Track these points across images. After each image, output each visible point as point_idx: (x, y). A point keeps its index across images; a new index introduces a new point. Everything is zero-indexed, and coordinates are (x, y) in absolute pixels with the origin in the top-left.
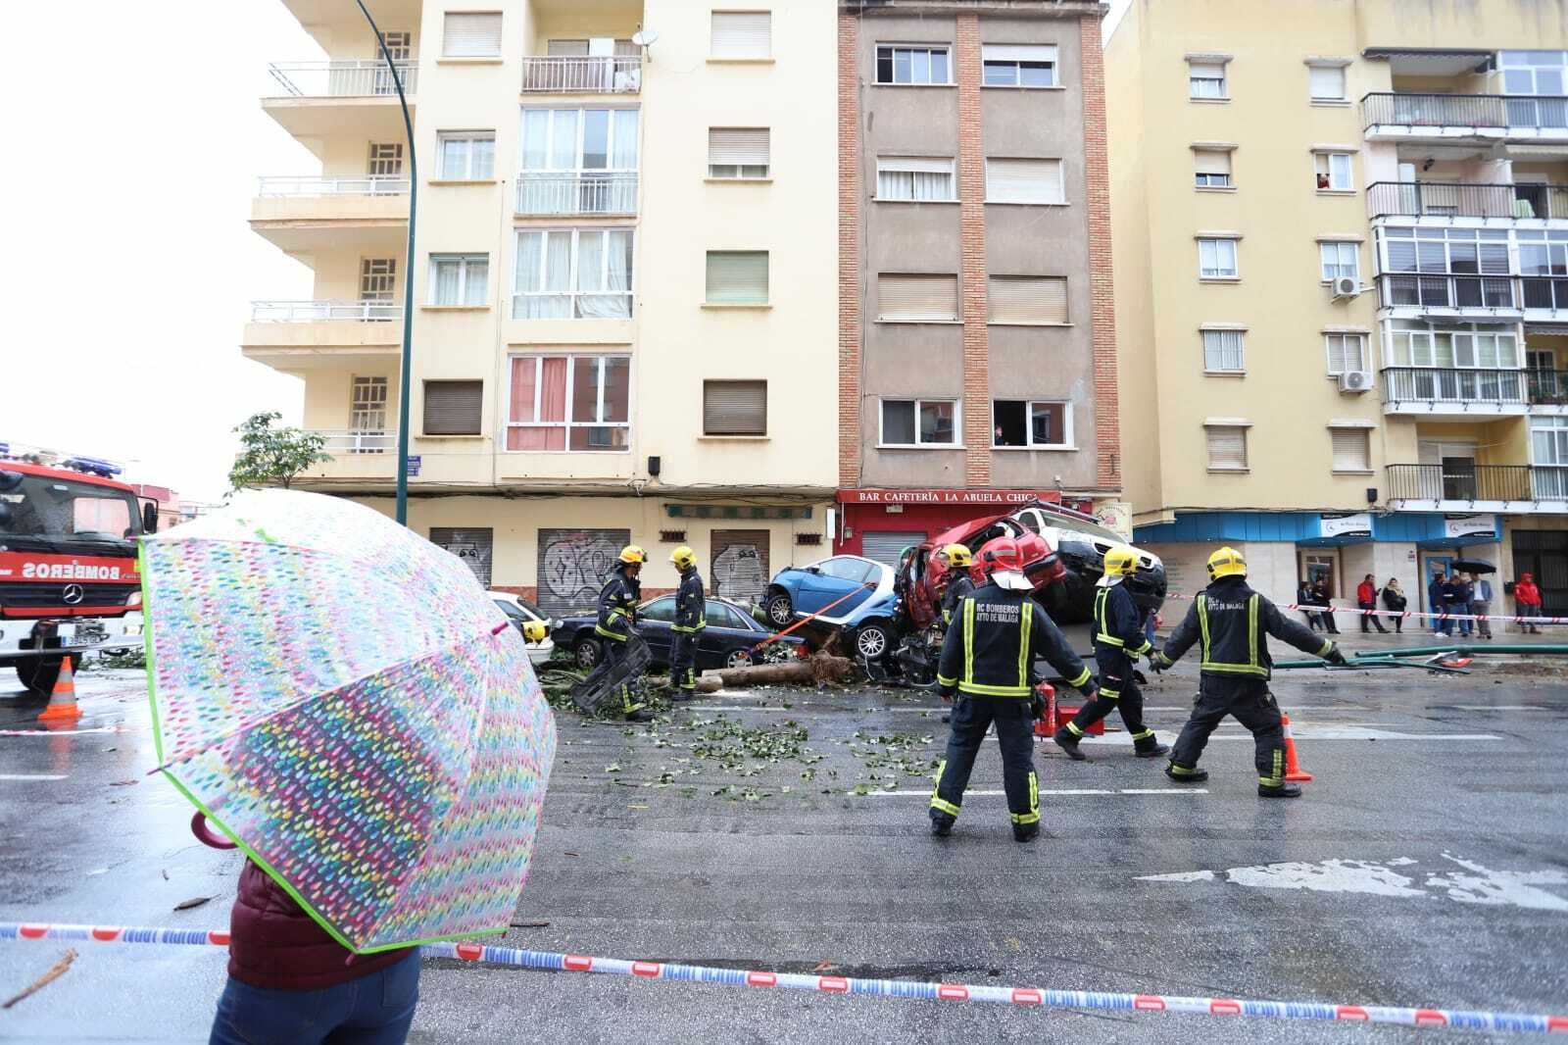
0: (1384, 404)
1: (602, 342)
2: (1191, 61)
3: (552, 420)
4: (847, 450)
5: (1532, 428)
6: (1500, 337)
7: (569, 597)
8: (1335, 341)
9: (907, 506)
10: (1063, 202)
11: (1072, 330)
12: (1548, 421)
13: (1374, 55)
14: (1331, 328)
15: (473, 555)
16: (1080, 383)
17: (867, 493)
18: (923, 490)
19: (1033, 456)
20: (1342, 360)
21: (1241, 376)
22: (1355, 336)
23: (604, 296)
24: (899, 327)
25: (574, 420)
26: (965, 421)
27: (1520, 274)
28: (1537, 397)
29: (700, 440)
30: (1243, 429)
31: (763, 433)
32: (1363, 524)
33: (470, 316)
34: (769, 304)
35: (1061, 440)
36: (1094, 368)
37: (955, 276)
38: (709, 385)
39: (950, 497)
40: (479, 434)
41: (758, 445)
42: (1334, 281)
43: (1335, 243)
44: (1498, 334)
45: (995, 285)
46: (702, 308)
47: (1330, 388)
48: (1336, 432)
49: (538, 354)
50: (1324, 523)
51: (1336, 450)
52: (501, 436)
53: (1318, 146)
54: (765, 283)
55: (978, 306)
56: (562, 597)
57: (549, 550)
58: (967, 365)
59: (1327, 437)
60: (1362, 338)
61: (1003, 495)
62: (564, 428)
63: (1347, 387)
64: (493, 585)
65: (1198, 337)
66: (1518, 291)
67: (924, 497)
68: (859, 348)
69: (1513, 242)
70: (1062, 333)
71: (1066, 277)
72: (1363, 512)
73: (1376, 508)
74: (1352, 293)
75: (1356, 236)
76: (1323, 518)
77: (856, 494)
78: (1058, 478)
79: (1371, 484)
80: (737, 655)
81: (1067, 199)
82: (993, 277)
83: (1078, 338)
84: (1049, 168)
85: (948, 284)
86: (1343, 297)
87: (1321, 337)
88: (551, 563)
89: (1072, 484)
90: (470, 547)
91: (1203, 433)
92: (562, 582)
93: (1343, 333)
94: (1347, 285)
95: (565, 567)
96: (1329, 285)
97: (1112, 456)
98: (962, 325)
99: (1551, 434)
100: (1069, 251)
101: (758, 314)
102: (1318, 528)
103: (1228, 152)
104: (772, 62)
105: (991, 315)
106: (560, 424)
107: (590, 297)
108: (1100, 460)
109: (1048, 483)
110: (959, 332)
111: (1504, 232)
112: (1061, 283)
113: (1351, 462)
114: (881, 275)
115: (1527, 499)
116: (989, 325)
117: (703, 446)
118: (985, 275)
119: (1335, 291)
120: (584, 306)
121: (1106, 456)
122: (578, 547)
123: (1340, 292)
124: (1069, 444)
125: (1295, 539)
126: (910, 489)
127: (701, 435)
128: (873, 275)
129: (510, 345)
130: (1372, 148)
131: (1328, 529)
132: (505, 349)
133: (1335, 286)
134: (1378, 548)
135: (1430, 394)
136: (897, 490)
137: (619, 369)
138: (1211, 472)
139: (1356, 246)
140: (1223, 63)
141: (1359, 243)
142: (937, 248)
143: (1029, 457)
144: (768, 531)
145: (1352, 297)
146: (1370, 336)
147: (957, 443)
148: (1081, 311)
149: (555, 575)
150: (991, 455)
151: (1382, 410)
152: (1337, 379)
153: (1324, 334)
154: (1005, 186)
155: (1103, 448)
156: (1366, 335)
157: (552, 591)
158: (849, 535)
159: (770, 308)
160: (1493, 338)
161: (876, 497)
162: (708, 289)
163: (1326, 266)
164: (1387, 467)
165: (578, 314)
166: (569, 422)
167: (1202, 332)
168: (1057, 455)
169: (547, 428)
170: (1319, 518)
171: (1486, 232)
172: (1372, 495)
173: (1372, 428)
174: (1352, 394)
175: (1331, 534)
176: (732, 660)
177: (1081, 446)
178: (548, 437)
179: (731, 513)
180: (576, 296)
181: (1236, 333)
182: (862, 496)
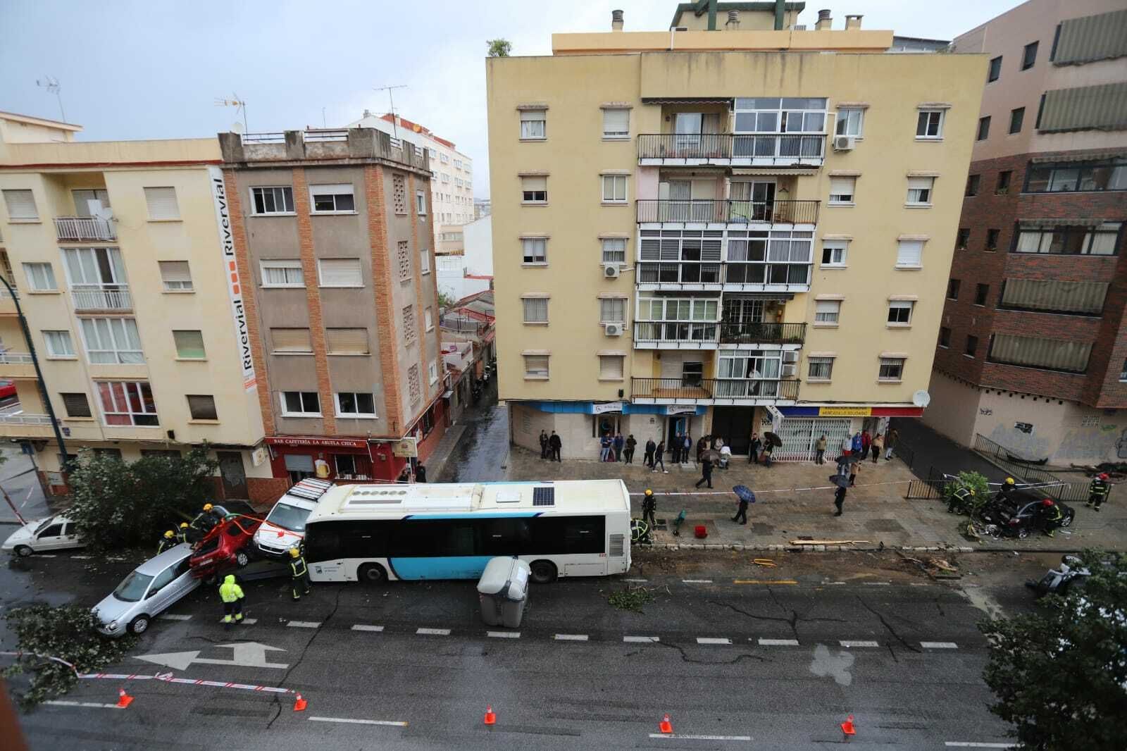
0: (631, 343)
1: (137, 376)
2: (521, 111)
3: (124, 412)
4: (267, 417)
5: (718, 357)
6: (708, 302)
8: (607, 303)
10: (361, 286)
11: (371, 357)
12: (731, 353)
13: (647, 101)
14: (602, 296)
16: (378, 384)
17: (278, 439)
18: (303, 437)
19: (357, 421)
21: (546, 326)
22: (622, 300)
23: (131, 352)
24: (284, 357)
25: (133, 411)
26: (321, 404)
27: (727, 262)
28: (725, 339)
29: (191, 421)
30: (545, 357)
32: (619, 407)
33: (71, 364)
34: (206, 359)
35: (371, 412)
36: (383, 378)
37: (308, 329)
38: (190, 397)
39: (316, 442)
40: (90, 415)
41: (215, 426)
44: (707, 300)
46: (177, 361)
48: (602, 357)
49: (110, 383)
50: (594, 406)
51: (602, 369)
52: (102, 418)
53: (604, 171)
58: (319, 377)
59: (598, 361)
61: (340, 442)
62: (130, 415)
63: (608, 333)
65: (521, 302)
66: (723, 272)
67: (303, 442)
68: (265, 368)
69: (725, 240)
70: (365, 359)
71: (366, 328)
72: (617, 401)
73: (624, 400)
74: (614, 276)
75: (625, 235)
76: (594, 404)
77: (272, 440)
78: (369, 432)
79: (621, 387)
81: (364, 284)
82: (328, 328)
83: (374, 362)
84: (354, 263)
85: (305, 333)
86: (609, 277)
87: (597, 301)
89: (377, 434)
91: (522, 359)
93: (612, 299)
94: (611, 271)
98: (315, 355)
99: (732, 360)
100: (367, 314)
101: (201, 365)
102: (593, 409)
103: (545, 177)
104: (181, 221)
105: (329, 350)
106: (128, 413)
107: (124, 352)
108: (390, 423)
109: (364, 433)
110: (313, 359)
111: (720, 233)
112: (364, 330)
113: (612, 374)
114: (272, 328)
115: (711, 397)
116: (328, 356)
117: (191, 426)
118: (324, 327)
120: (124, 358)
121: (392, 422)
124: (376, 415)
125: (583, 414)
128: (267, 328)
129: (94, 378)
130: (642, 171)
131: (596, 410)
135: (659, 337)
136: (291, 438)
137: (147, 389)
138: (526, 380)
139: (625, 242)
140: (544, 110)
141: (627, 240)
142: (297, 314)
143: (355, 421)
144: (240, 453)
145: (615, 278)
147: (320, 413)
148: (375, 348)
150: (336, 420)
151: (630, 346)
152: (604, 327)
153: (599, 299)
154: (330, 277)
155: (390, 418)
156: (627, 299)
158: (276, 456)
159: (207, 361)
160: (704, 302)
161: (282, 441)
162: (178, 350)
164: (631, 379)
165: (122, 362)
166: (131, 413)
167: (524, 299)
168: (370, 420)
169: (122, 415)
170: (592, 404)
171: (708, 233)
172: (621, 393)
173: (625, 356)
174: (611, 335)
175: (599, 413)
177: (380, 416)
178: (124, 420)
180: (118, 353)
181: (544, 300)
182: (275, 441)
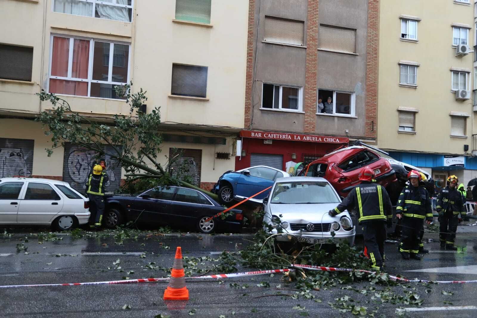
0: (473, 106)
1: (112, 34)
3: (79, 78)
4: (248, 108)
7: (83, 183)
8: (455, 75)
9: (275, 141)
11: (357, 57)
14: (454, 68)
15: (20, 156)
16: (360, 84)
17: (255, 133)
18: (284, 133)
19: (336, 119)
20: (457, 84)
21: (415, 88)
22: (464, 73)
23: (115, 7)
24: (274, 46)
25: (94, 79)
26: (304, 99)
29: (170, 97)
30: (414, 113)
31: (205, 96)
32: (461, 161)
33: (25, 5)
34: (211, 24)
35: (348, 112)
36: (367, 77)
37: (303, 22)
38: (176, 66)
39: (297, 138)
40: (31, 81)
41: (202, 103)
42: (458, 46)
43: (459, 28)
45: (323, 30)
46: (173, 22)
47: (451, 97)
48: (453, 117)
49: (72, 36)
50: (445, 159)
51: (452, 126)
52: (46, 84)
54: (208, 12)
55: (314, 39)
56: (78, 183)
57: (72, 155)
58: (307, 70)
59: (449, 119)
60: (467, 74)
61: (322, 139)
62: (87, 83)
63: (460, 97)
64: (33, 174)
65: (398, 66)
67: (284, 137)
68: (254, 55)
70: (353, 58)
71: (356, 30)
72: (462, 155)
73: (468, 154)
74: (466, 52)
75: (468, 26)
76: (445, 157)
77: (250, 133)
78: (347, 131)
79: (466, 143)
80: (205, 219)
82: (322, 25)
83: (360, 62)
85: (299, 26)
86: (460, 55)
87: (450, 72)
88: (72, 163)
89: (353, 134)
90: (18, 150)
91: (397, 113)
92: (79, 175)
93: (458, 71)
94: (464, 49)
95: (81, 165)
96: (456, 48)
97: (372, 122)
98: (306, 48)
100: (358, 16)
101: (204, 29)
102: (442, 162)
105: (320, 45)
106: (84, 80)
107: (106, 6)
108: (367, 124)
109: (342, 133)
110: (304, 52)
112: (353, 32)
113: (458, 132)
114: (267, 17)
116: (319, 50)
117: (171, 101)
118: (318, 24)
119: (458, 51)
120: (101, 12)
121: (370, 121)
122: (89, 154)
123: (460, 51)
124: (353, 114)
125: (432, 167)
126: (276, 132)
127: (170, 94)
128: (262, 15)
129: (53, 28)
131: (447, 162)
132: (49, 31)
133: (458, 49)
134: (465, 172)
136: (270, 132)
138: (400, 133)
139: (468, 30)
141: (469, 29)
143: (334, 120)
144: (201, 150)
145: (465, 55)
146: (470, 74)
147: (300, 110)
148: (362, 48)
149: (75, 170)
150: (316, 117)
151: (472, 109)
152: (456, 93)
153: (451, 71)
155: (368, 118)
156: (469, 73)
157: (72, 179)
158: (244, 155)
159: (211, 27)
161: (260, 135)
162: (177, 11)
163: (455, 39)
164: (473, 135)
165: (97, 14)
166: (90, 80)
167: (400, 64)
168: (347, 120)
169: (75, 82)
170: (443, 157)
172: (466, 148)
173: (468, 117)
174: (461, 100)
175: (448, 165)
176: (202, 222)
177: (358, 116)
178: (77, 88)
179: (182, 139)
180: (96, 4)
181: (414, 67)
182: (253, 134)
